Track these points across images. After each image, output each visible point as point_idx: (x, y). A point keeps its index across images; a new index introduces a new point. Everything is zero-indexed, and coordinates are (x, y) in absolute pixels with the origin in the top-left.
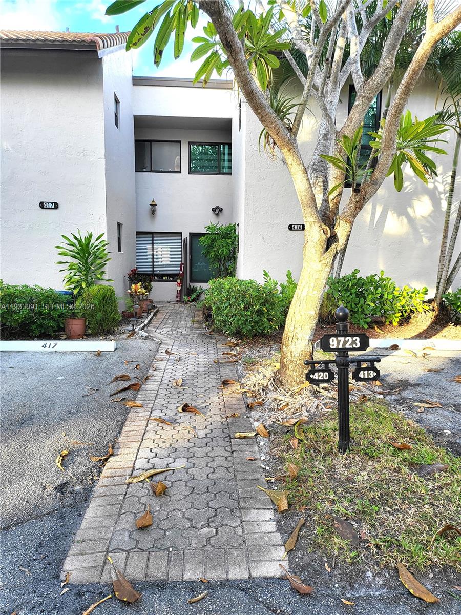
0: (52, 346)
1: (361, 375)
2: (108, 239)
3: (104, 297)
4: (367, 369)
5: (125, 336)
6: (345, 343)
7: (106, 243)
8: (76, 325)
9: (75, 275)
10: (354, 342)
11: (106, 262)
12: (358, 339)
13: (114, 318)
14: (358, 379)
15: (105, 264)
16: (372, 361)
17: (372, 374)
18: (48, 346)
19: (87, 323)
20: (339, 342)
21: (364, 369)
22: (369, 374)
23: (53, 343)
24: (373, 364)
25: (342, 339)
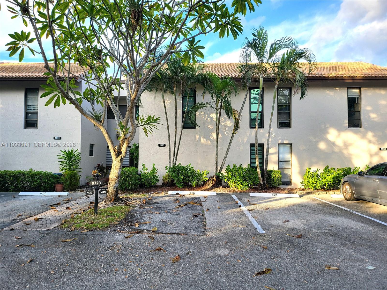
0: (44, 194)
1: (102, 192)
2: (81, 151)
3: (71, 175)
4: (104, 191)
5: (79, 192)
6: (96, 183)
7: (80, 153)
8: (59, 186)
9: (65, 167)
10: (99, 183)
11: (80, 161)
12: (100, 182)
13: (75, 184)
14: (101, 194)
15: (79, 162)
16: (106, 189)
17: (105, 192)
18: (42, 194)
19: (64, 186)
20: (95, 183)
21: (103, 191)
22: (104, 192)
23: (44, 193)
24: (106, 190)
25: (96, 182)
